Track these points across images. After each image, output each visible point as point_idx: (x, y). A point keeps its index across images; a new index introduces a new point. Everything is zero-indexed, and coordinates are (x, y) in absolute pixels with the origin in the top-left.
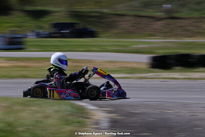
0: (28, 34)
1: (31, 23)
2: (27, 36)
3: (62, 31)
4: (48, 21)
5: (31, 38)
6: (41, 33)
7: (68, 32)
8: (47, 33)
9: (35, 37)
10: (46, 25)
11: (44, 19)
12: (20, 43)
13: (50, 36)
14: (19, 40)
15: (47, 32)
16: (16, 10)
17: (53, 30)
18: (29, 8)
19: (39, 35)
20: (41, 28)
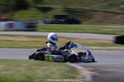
0: (39, 22)
1: (41, 15)
2: (38, 22)
3: (59, 20)
4: (51, 14)
5: (41, 24)
6: (47, 21)
7: (63, 20)
9: (43, 23)
10: (50, 16)
11: (49, 13)
12: (34, 27)
13: (52, 23)
14: (34, 25)
15: (50, 20)
16: (32, 7)
17: (54, 19)
18: (39, 6)
19: (45, 22)
20: (47, 18)
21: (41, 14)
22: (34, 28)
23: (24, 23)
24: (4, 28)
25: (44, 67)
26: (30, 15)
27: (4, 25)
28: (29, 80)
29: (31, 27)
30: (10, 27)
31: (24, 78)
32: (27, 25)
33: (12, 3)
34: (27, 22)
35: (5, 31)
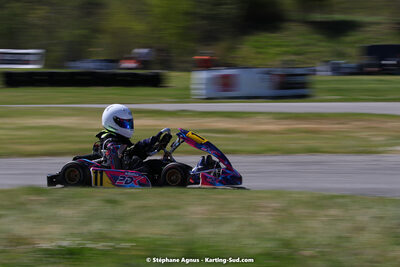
0: (318, 68)
1: (323, 46)
2: (315, 71)
3: (383, 62)
4: (355, 42)
5: (323, 76)
6: (343, 65)
7: (394, 62)
8: (353, 65)
9: (329, 73)
10: (351, 49)
11: (348, 39)
12: (303, 85)
13: (360, 71)
14: (299, 79)
15: (354, 63)
16: (294, 21)
17: (365, 60)
18: (318, 17)
19: (337, 70)
20: (341, 55)
21: (324, 44)
22: (303, 88)
23: (268, 73)
24: (204, 92)
25: (333, 212)
26: (287, 46)
27: (204, 81)
28: (285, 251)
29: (291, 86)
30: (225, 88)
31: (269, 245)
32: (277, 79)
33: (231, 9)
34: (280, 71)
35: (209, 99)
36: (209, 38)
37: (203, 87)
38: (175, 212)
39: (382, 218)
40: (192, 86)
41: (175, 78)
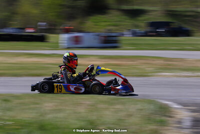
0: (125, 33)
1: (128, 22)
3: (157, 30)
4: (144, 20)
5: (127, 37)
7: (164, 30)
9: (131, 36)
10: (142, 23)
11: (140, 18)
12: (115, 42)
13: (146, 34)
14: (114, 38)
15: (143, 30)
17: (149, 29)
18: (125, 7)
19: (135, 34)
20: (137, 26)
23: (98, 35)
24: (66, 45)
29: (109, 42)
32: (103, 38)
34: (104, 34)
35: (68, 48)
36: (71, 17)
37: (66, 42)
38: (37, 106)
39: (141, 110)
40: (60, 42)
41: (52, 37)
